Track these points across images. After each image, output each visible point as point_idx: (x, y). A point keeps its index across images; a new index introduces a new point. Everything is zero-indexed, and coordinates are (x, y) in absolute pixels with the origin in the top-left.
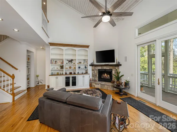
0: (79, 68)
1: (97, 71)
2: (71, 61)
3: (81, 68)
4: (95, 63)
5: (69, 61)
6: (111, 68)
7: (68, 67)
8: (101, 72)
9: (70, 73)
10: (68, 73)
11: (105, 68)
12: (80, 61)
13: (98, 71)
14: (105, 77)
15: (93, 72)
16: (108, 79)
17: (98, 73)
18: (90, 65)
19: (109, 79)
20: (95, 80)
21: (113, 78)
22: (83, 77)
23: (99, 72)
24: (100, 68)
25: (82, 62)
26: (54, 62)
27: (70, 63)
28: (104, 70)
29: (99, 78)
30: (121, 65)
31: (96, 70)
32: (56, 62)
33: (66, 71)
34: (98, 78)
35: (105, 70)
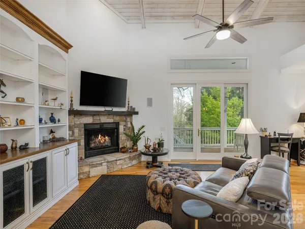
1: (80, 131)
6: (117, 119)
8: (90, 133)
13: (83, 129)
14: (100, 142)
16: (107, 147)
17: (83, 136)
19: (110, 147)
21: (120, 141)
22: (67, 152)
23: (85, 130)
24: (89, 120)
28: (98, 126)
30: (137, 113)
31: (78, 126)
34: (84, 150)
35: (102, 124)
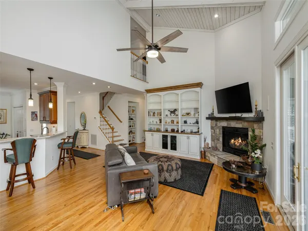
0: (185, 122)
1: (219, 131)
2: (174, 112)
3: (188, 122)
4: (217, 115)
5: (171, 112)
6: (246, 125)
7: (169, 120)
9: (172, 130)
10: (169, 130)
11: (234, 124)
12: (188, 111)
13: (221, 130)
15: (213, 131)
17: (221, 135)
18: (207, 118)
20: (216, 147)
22: (188, 138)
25: (192, 113)
26: (152, 114)
27: (172, 114)
29: (224, 145)
31: (219, 128)
32: (154, 113)
33: (166, 127)
34: (222, 145)
